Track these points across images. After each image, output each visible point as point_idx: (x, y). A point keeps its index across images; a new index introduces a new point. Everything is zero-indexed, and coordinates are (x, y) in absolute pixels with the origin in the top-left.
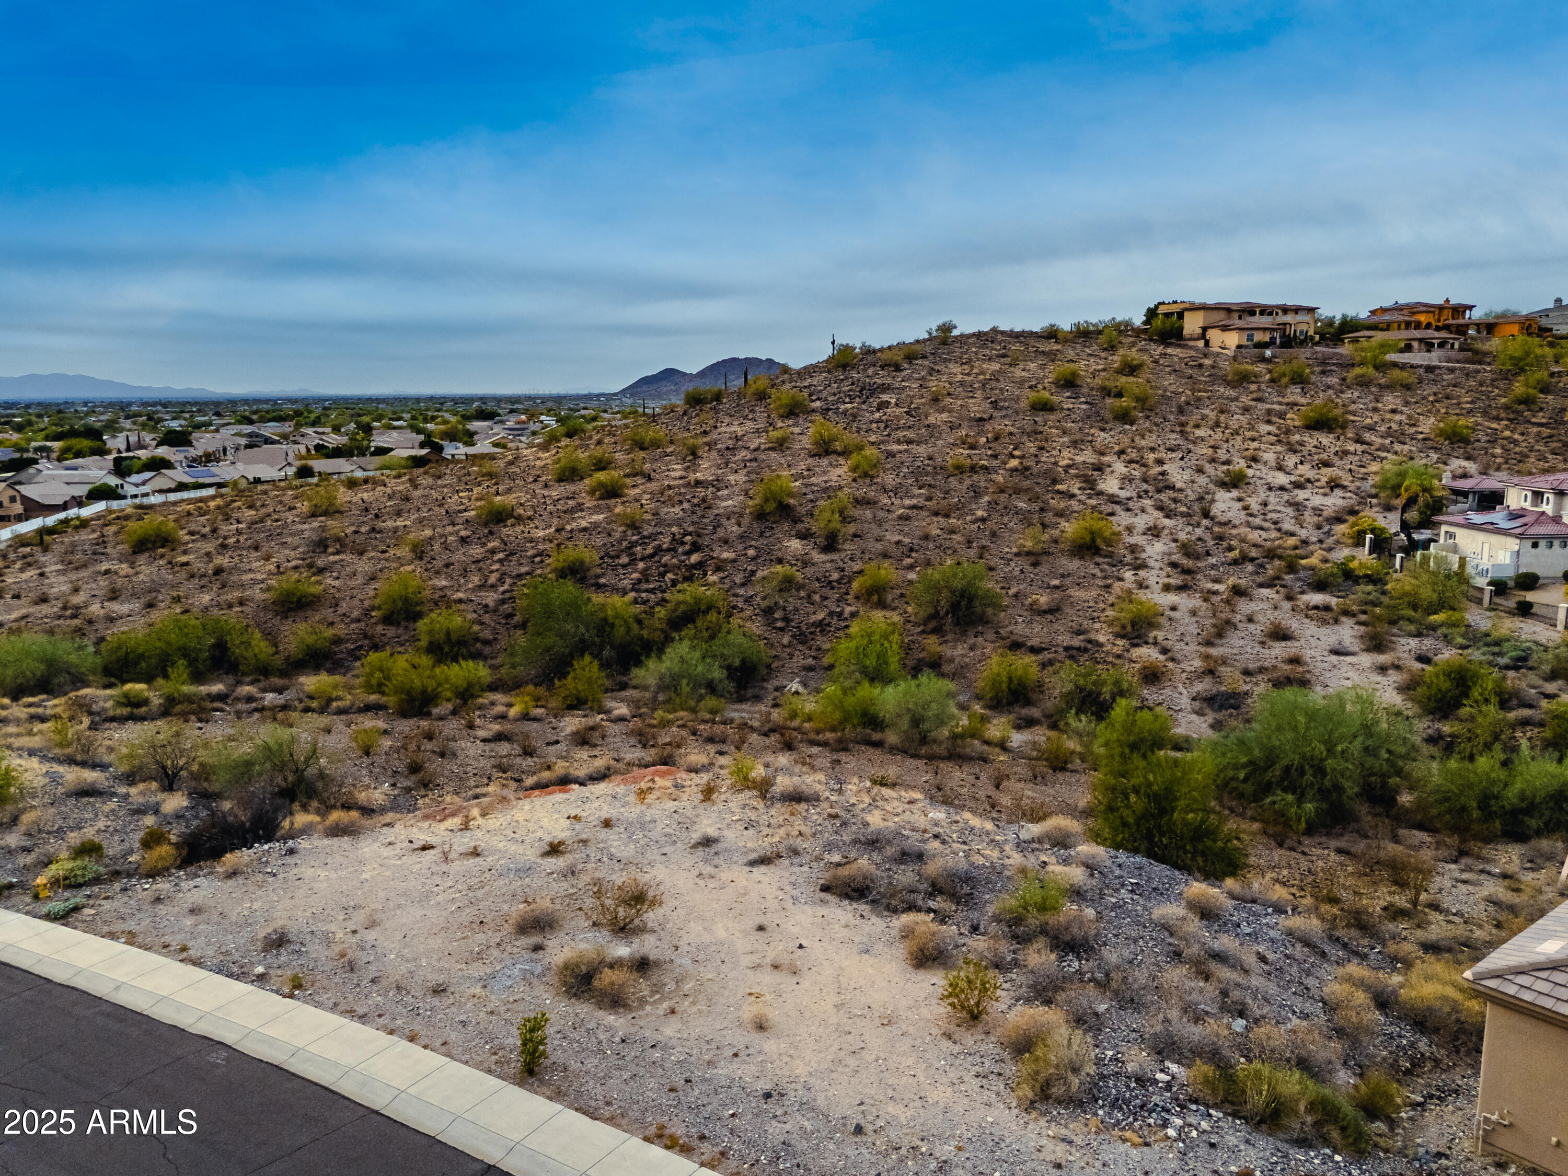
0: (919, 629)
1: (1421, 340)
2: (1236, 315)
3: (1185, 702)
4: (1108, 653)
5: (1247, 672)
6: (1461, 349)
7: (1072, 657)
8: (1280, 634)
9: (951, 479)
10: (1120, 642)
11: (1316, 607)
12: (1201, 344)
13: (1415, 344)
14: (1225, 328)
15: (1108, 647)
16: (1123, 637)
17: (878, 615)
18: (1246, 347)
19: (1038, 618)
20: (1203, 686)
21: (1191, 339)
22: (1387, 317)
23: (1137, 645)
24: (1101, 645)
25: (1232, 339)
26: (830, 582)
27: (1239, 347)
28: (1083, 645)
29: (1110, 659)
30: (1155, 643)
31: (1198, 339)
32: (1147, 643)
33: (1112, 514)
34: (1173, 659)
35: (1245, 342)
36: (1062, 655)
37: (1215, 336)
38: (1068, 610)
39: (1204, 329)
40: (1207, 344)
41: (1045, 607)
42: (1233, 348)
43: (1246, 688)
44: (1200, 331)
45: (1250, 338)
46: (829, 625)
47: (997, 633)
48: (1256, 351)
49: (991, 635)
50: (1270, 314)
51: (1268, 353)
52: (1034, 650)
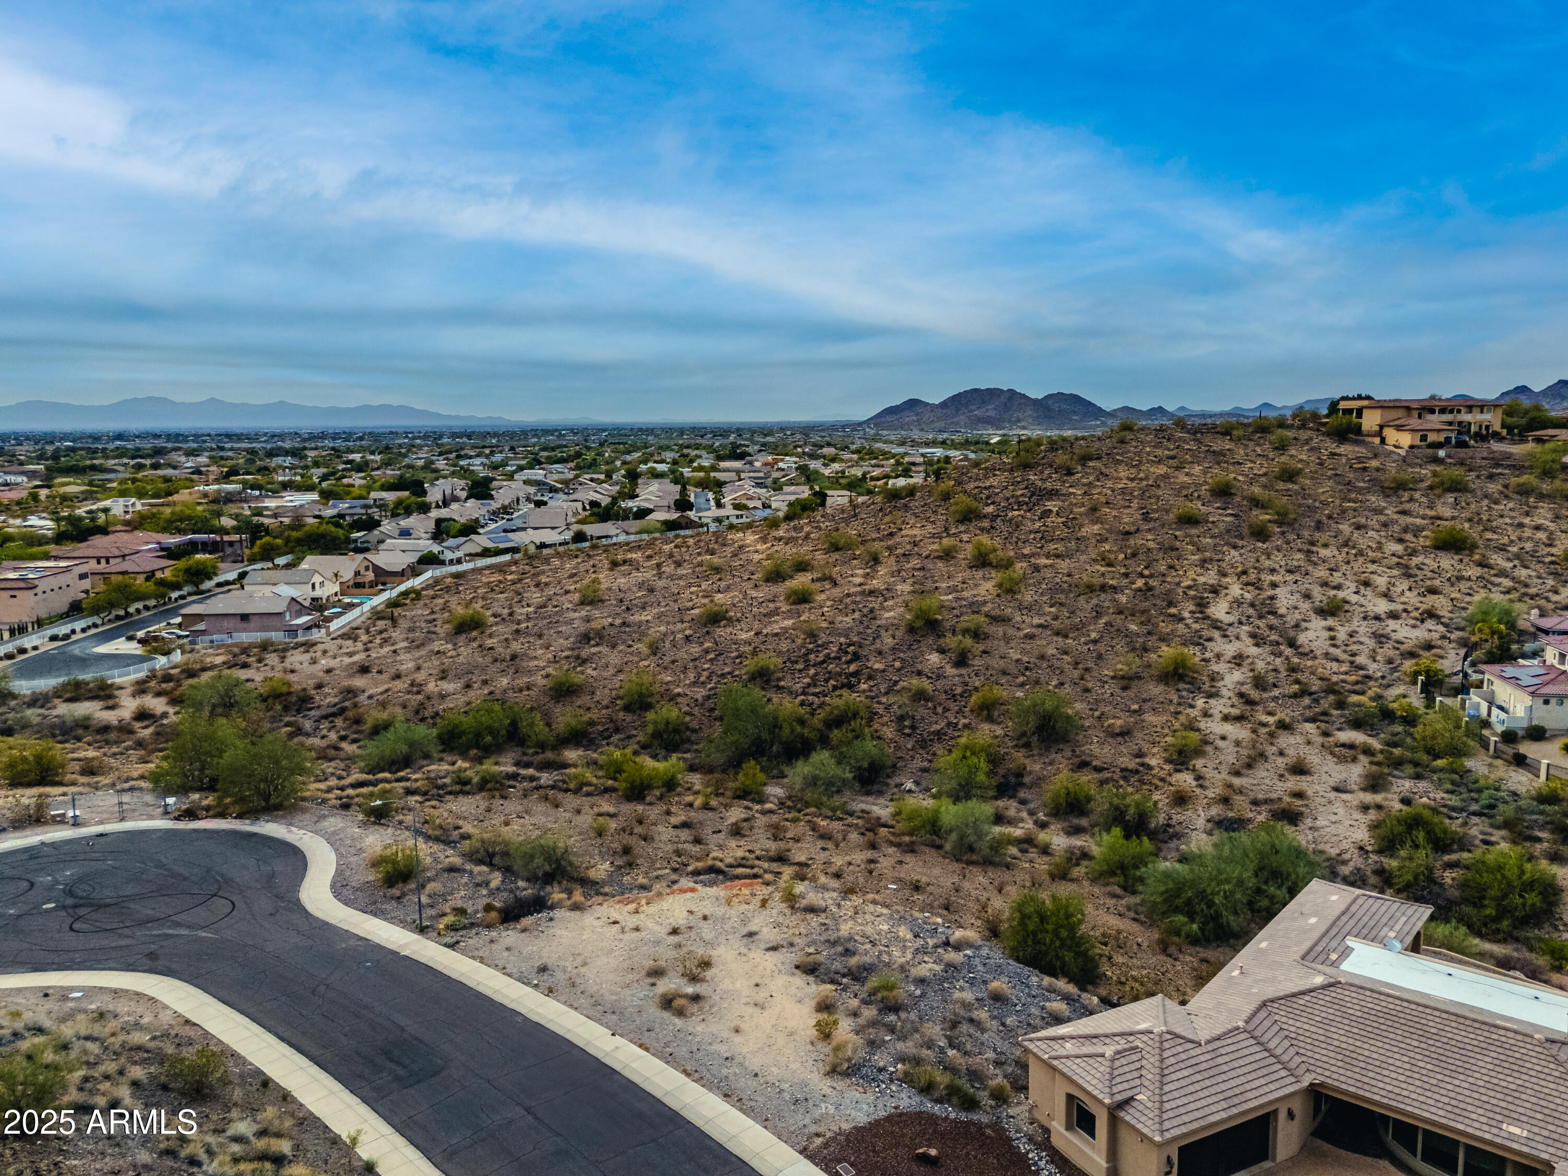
0: (1014, 744)
2: (1416, 414)
3: (1199, 823)
4: (1154, 776)
5: (1255, 803)
7: (1125, 778)
8: (1299, 768)
9: (1081, 597)
10: (1167, 766)
11: (1344, 745)
12: (1378, 441)
14: (1399, 428)
15: (1156, 771)
16: (1171, 762)
17: (986, 727)
18: (1418, 447)
19: (1110, 740)
20: (1221, 811)
21: (1370, 436)
23: (1179, 771)
24: (1150, 768)
25: (1406, 439)
26: (954, 695)
27: (1412, 447)
28: (1136, 767)
29: (1154, 782)
30: (1194, 770)
31: (1375, 436)
32: (1187, 769)
34: (1202, 786)
35: (1418, 442)
36: (1116, 776)
37: (1391, 435)
38: (1137, 734)
39: (1381, 427)
40: (1383, 441)
41: (1118, 731)
42: (1406, 447)
44: (1376, 428)
45: (1424, 438)
46: (945, 734)
47: (1074, 751)
48: (1430, 451)
49: (1068, 753)
50: (1451, 412)
51: (1442, 453)
52: (1098, 770)
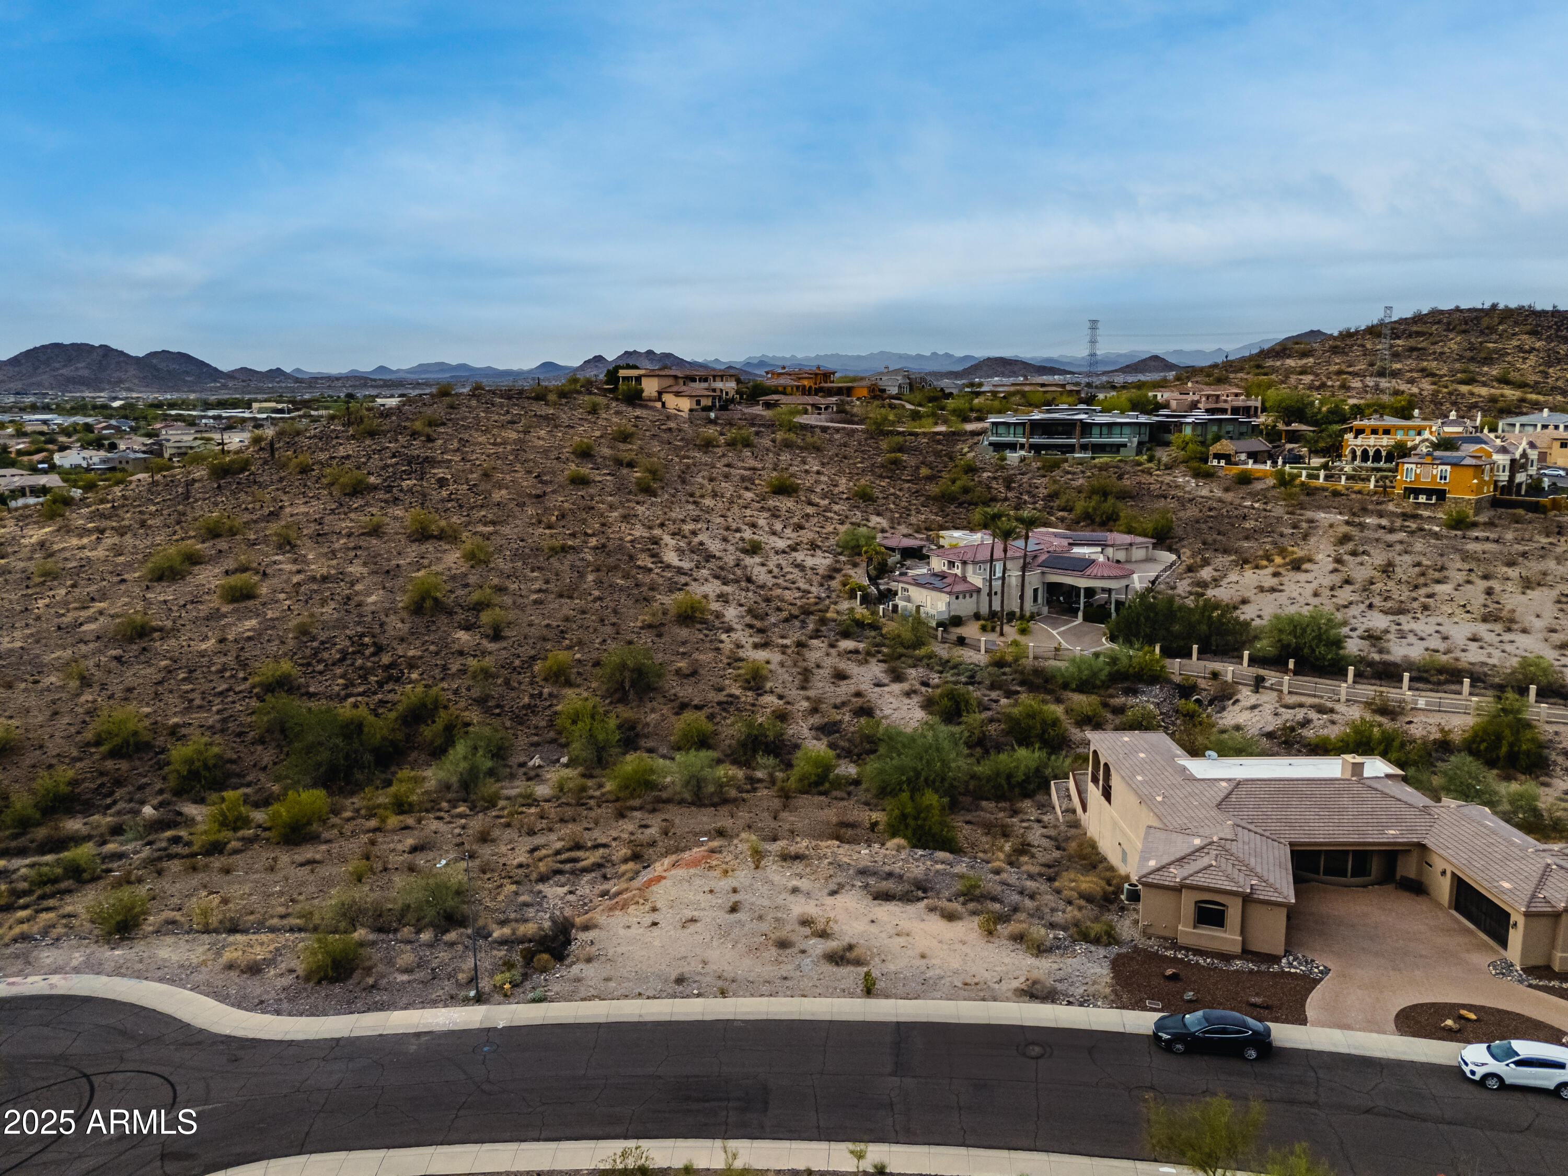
0: (607, 701)
1: (813, 405)
2: (681, 382)
3: (806, 732)
4: (745, 703)
5: (836, 707)
6: (838, 412)
7: (724, 710)
8: (840, 676)
9: (552, 560)
10: (749, 693)
11: (850, 652)
12: (659, 405)
13: (809, 408)
14: (678, 394)
15: (743, 699)
16: (750, 689)
17: (569, 692)
18: (696, 410)
19: (686, 681)
20: (816, 720)
21: (650, 400)
22: (782, 381)
23: (761, 695)
24: (738, 697)
25: (685, 404)
26: (515, 668)
27: (691, 410)
28: (725, 699)
29: (748, 707)
30: (772, 692)
31: (655, 401)
32: (766, 692)
33: (686, 584)
34: (788, 703)
35: (695, 407)
36: (717, 709)
38: (702, 672)
39: (660, 393)
40: (664, 404)
41: (688, 672)
42: (687, 410)
43: (839, 717)
44: (656, 394)
45: (698, 403)
46: (535, 706)
47: (665, 697)
48: (704, 413)
49: (662, 700)
50: (706, 380)
51: (712, 415)
52: (698, 708)
